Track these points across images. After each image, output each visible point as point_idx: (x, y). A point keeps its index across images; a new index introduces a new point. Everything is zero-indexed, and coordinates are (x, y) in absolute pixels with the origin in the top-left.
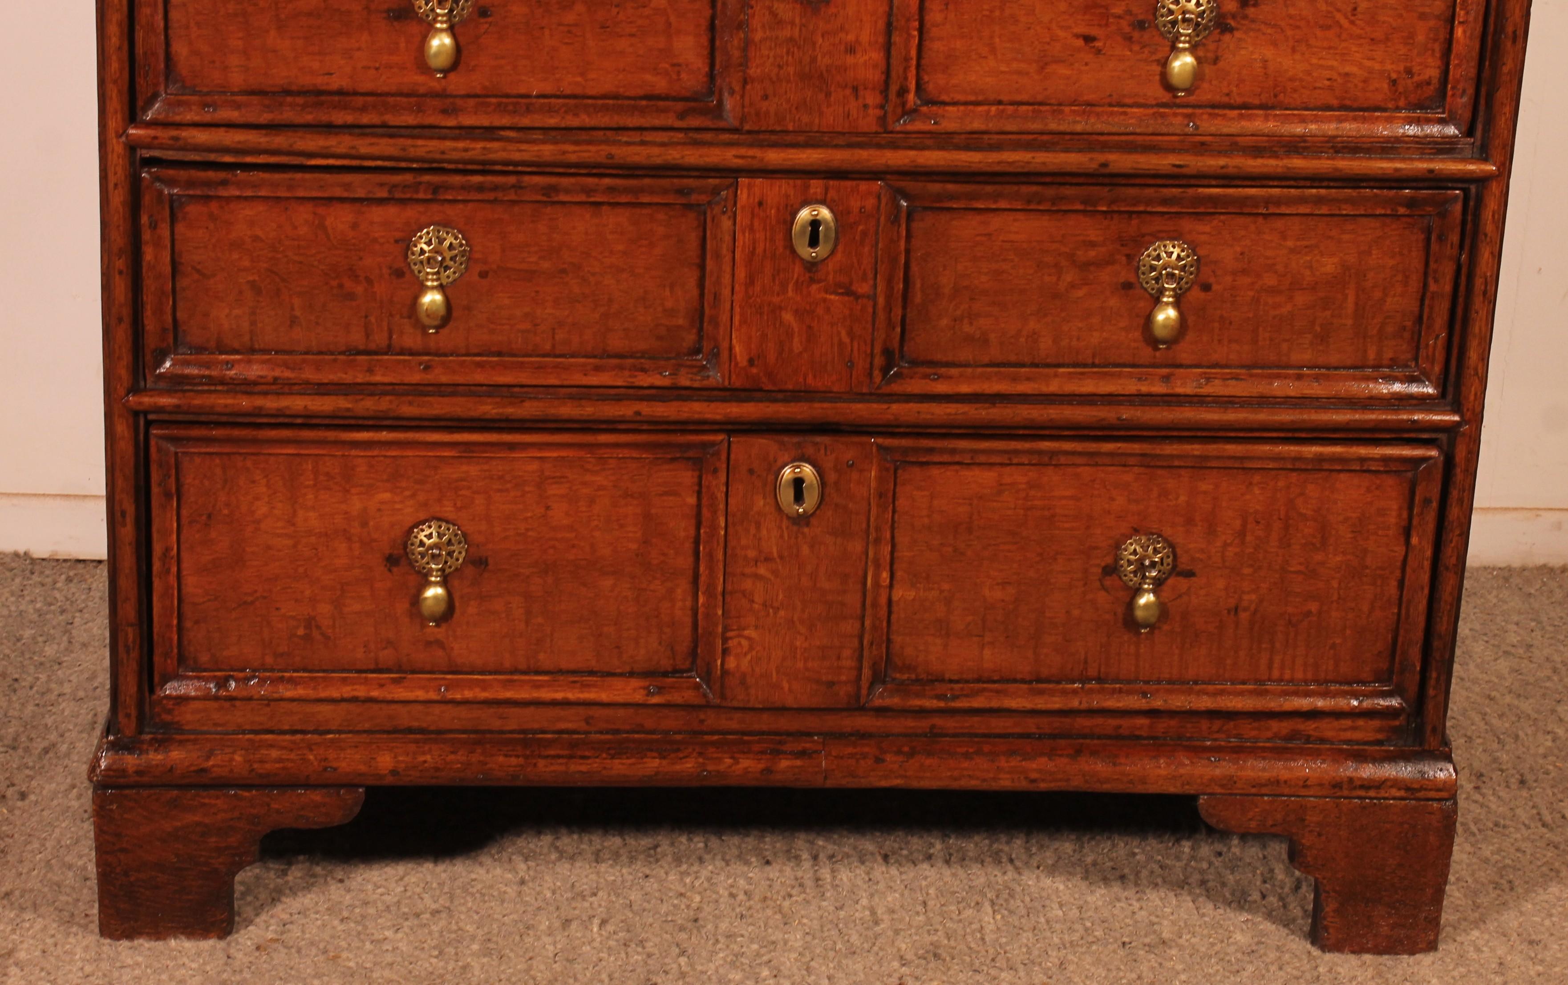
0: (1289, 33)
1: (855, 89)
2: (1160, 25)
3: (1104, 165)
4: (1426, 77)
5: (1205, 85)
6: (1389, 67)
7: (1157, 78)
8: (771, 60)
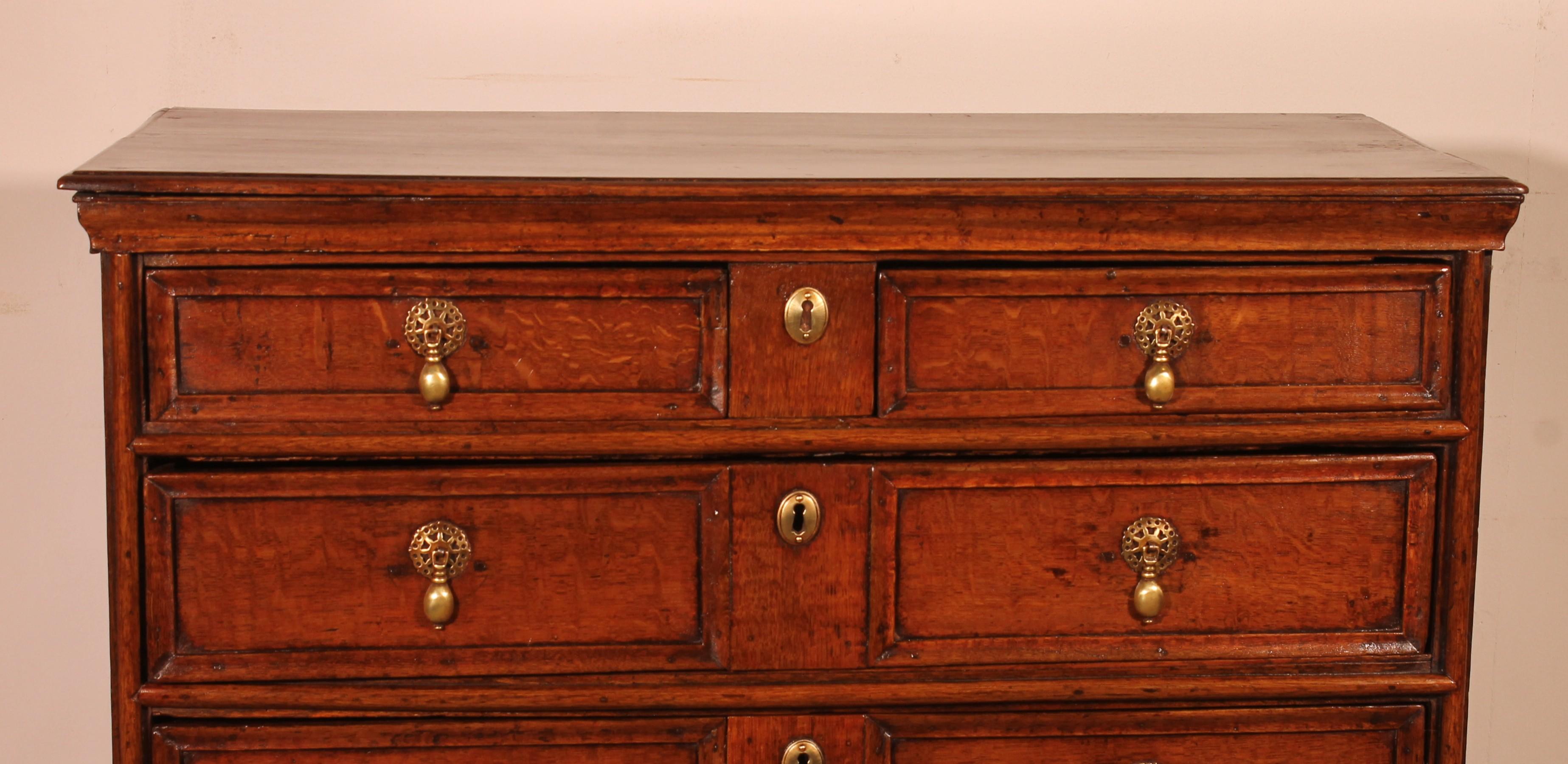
0: (1249, 559)
1: (837, 628)
2: (1126, 556)
3: (1078, 692)
4: (1383, 597)
5: (1172, 612)
6: (1346, 589)
7: (1126, 606)
8: (756, 602)
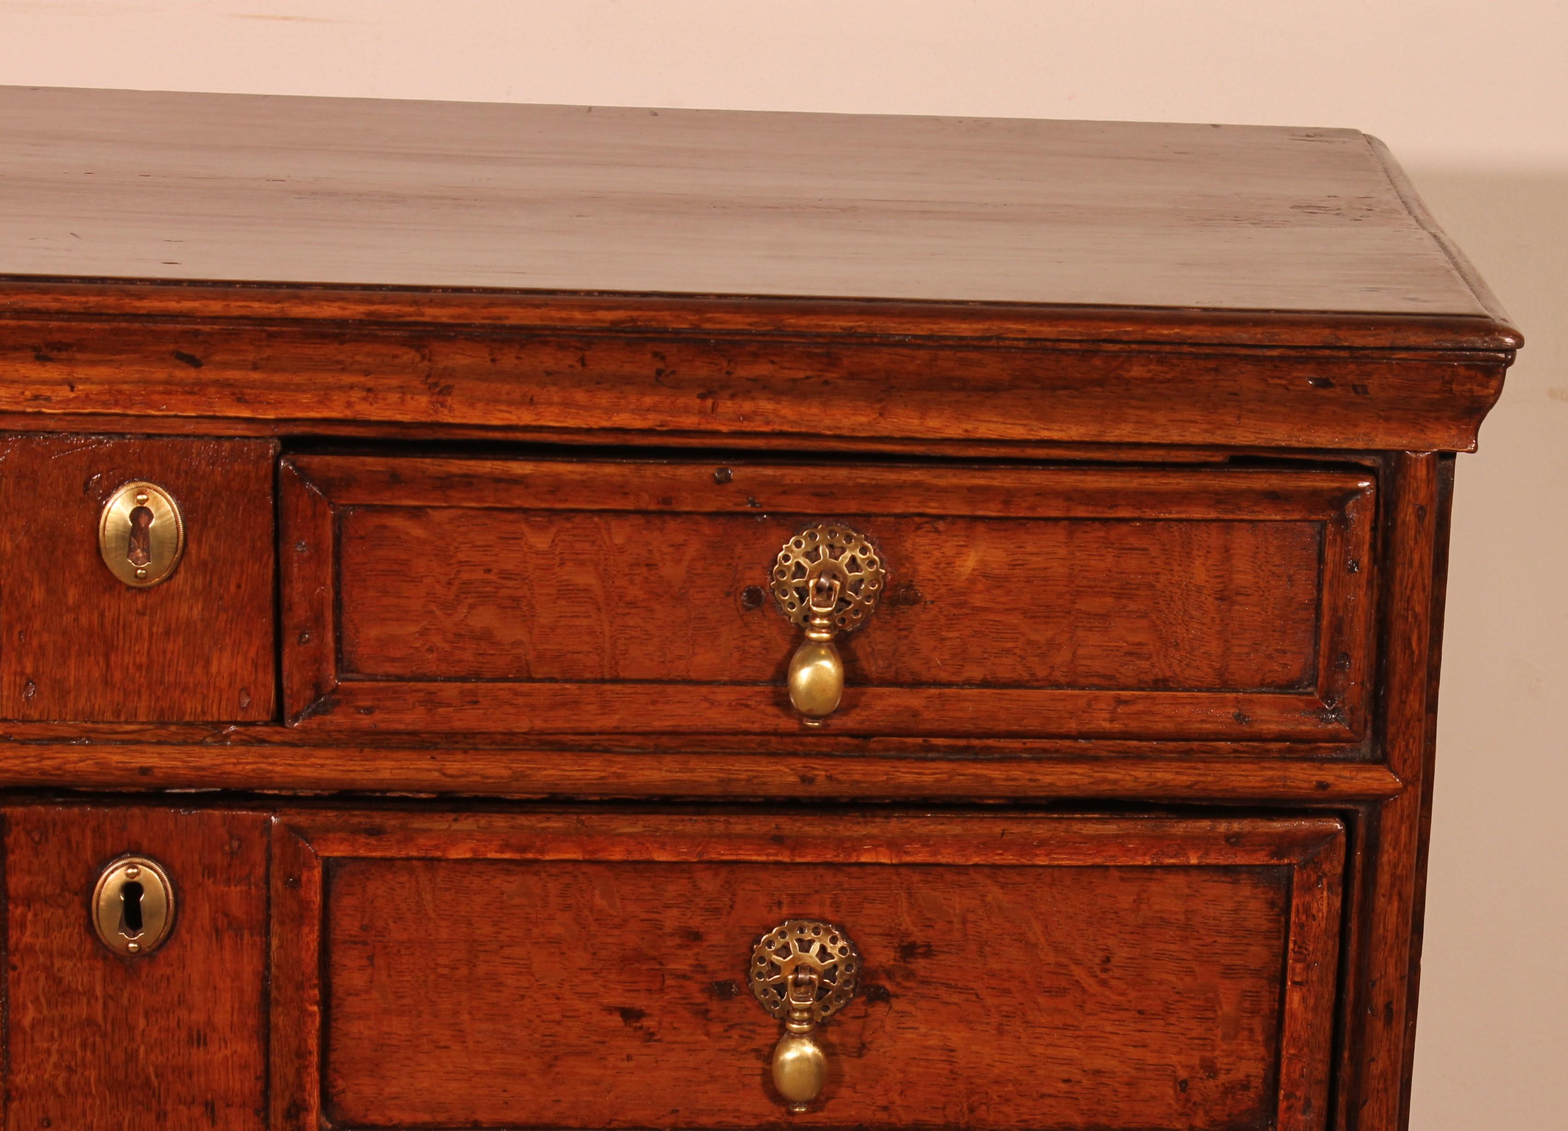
0: (990, 1001)
1: (210, 1108)
2: (758, 990)
4: (1241, 1076)
5: (845, 1093)
6: (1174, 1059)
7: (758, 1079)
8: (54, 1058)
